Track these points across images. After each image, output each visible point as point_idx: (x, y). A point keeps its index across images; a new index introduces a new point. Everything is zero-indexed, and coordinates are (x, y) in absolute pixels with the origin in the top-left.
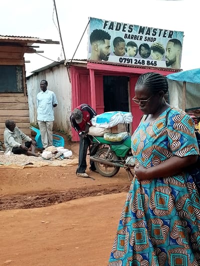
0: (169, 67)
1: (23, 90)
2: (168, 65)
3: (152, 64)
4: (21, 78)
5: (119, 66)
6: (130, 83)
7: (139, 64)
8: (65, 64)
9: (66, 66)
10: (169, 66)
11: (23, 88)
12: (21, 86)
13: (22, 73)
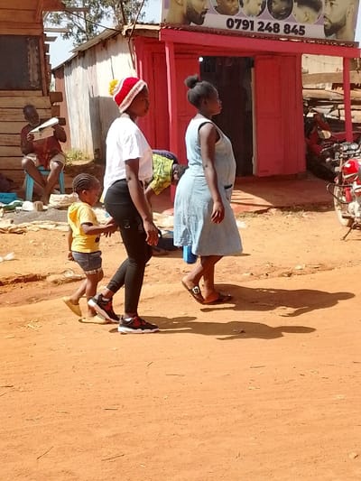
0: (331, 38)
1: (41, 84)
2: (328, 32)
3: (294, 30)
4: (36, 61)
5: (227, 35)
6: (255, 71)
7: (266, 32)
8: (124, 33)
9: (125, 36)
10: (330, 35)
11: (40, 79)
12: (36, 76)
13: (38, 51)
